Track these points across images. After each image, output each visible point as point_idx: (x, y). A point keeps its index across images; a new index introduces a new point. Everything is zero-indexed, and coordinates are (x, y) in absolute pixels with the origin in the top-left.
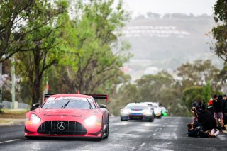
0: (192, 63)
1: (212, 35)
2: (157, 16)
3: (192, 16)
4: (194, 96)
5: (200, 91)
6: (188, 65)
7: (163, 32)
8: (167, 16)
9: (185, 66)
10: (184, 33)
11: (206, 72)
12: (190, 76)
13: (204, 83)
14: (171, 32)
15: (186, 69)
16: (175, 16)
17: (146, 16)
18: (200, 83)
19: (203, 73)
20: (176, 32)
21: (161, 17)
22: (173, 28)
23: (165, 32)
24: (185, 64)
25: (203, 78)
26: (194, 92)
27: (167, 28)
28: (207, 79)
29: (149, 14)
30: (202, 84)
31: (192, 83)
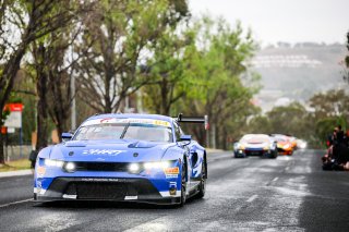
0: (324, 93)
1: (345, 65)
2: (287, 45)
3: (324, 45)
4: (327, 128)
5: (334, 123)
6: (320, 96)
7: (294, 62)
8: (298, 45)
9: (317, 97)
10: (316, 62)
11: (339, 103)
12: (323, 107)
13: (338, 114)
14: (302, 62)
15: (319, 100)
16: (306, 44)
17: (276, 46)
18: (333, 114)
19: (336, 104)
20: (308, 62)
21: (292, 46)
22: (305, 57)
23: (297, 61)
24: (317, 93)
25: (337, 109)
26: (328, 124)
27: (297, 57)
28: (340, 110)
29: (279, 44)
30: (336, 116)
31: (325, 114)
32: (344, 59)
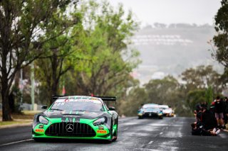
0: (195, 68)
1: (213, 43)
2: (163, 25)
3: (195, 25)
4: (197, 99)
5: (203, 94)
6: (191, 70)
7: (169, 40)
8: (172, 25)
9: (188, 71)
10: (187, 41)
11: (208, 77)
12: (194, 80)
13: (206, 86)
14: (175, 40)
15: (190, 74)
16: (180, 25)
17: (154, 27)
18: (202, 86)
19: (205, 77)
20: (181, 40)
21: (167, 27)
22: (178, 36)
23: (171, 40)
24: (189, 69)
25: (205, 82)
26: (197, 94)
27: (172, 37)
28: (208, 83)
29: (156, 24)
30: (204, 88)
31: (195, 87)
32: (212, 39)
